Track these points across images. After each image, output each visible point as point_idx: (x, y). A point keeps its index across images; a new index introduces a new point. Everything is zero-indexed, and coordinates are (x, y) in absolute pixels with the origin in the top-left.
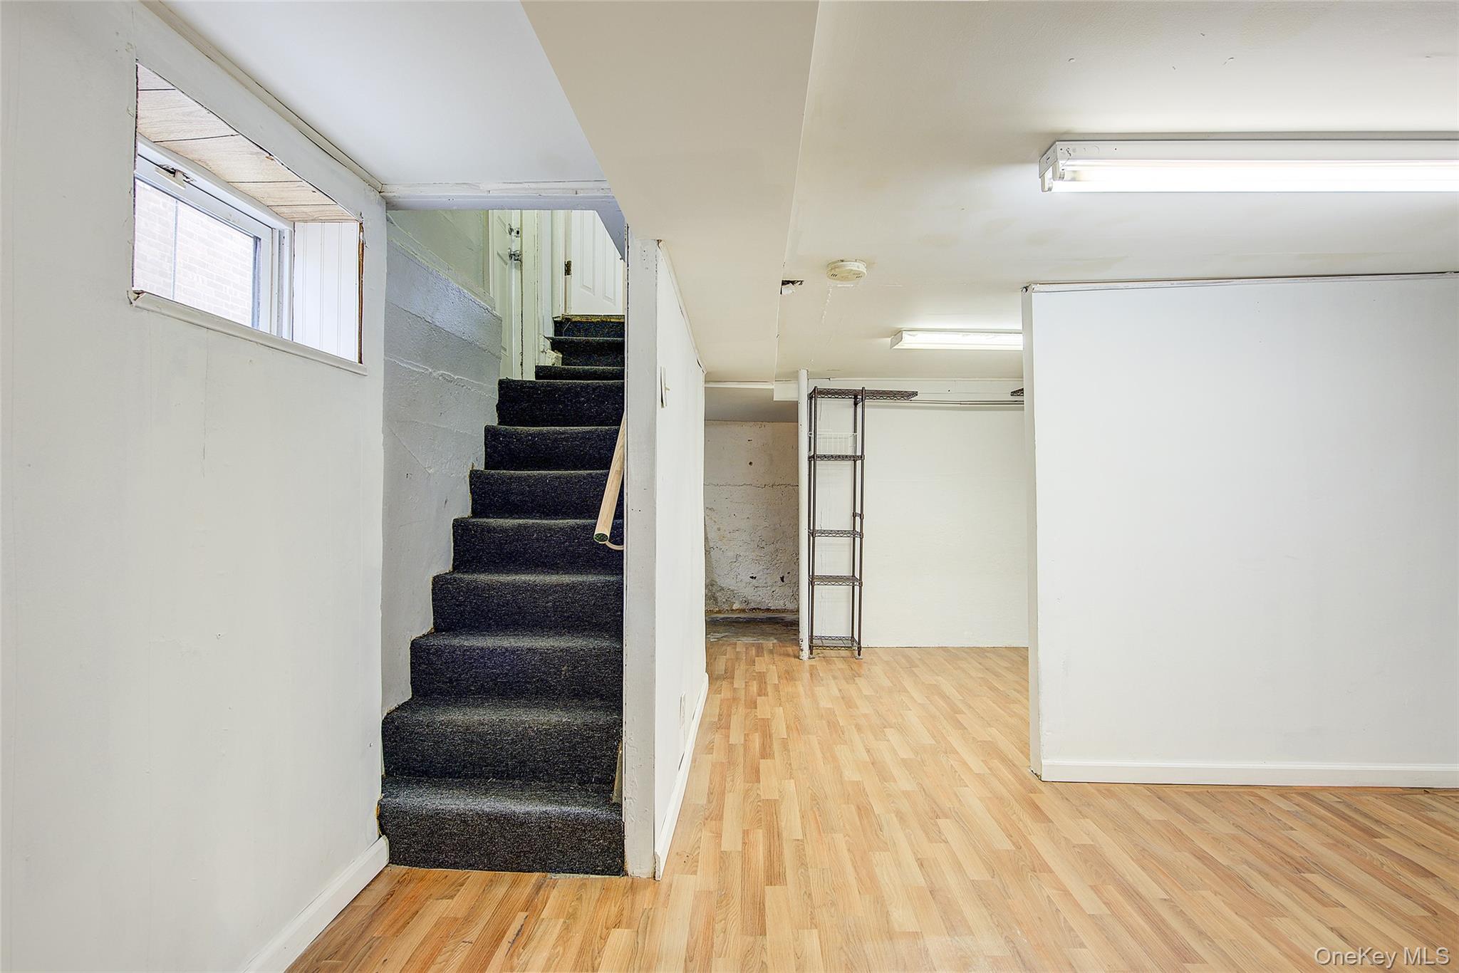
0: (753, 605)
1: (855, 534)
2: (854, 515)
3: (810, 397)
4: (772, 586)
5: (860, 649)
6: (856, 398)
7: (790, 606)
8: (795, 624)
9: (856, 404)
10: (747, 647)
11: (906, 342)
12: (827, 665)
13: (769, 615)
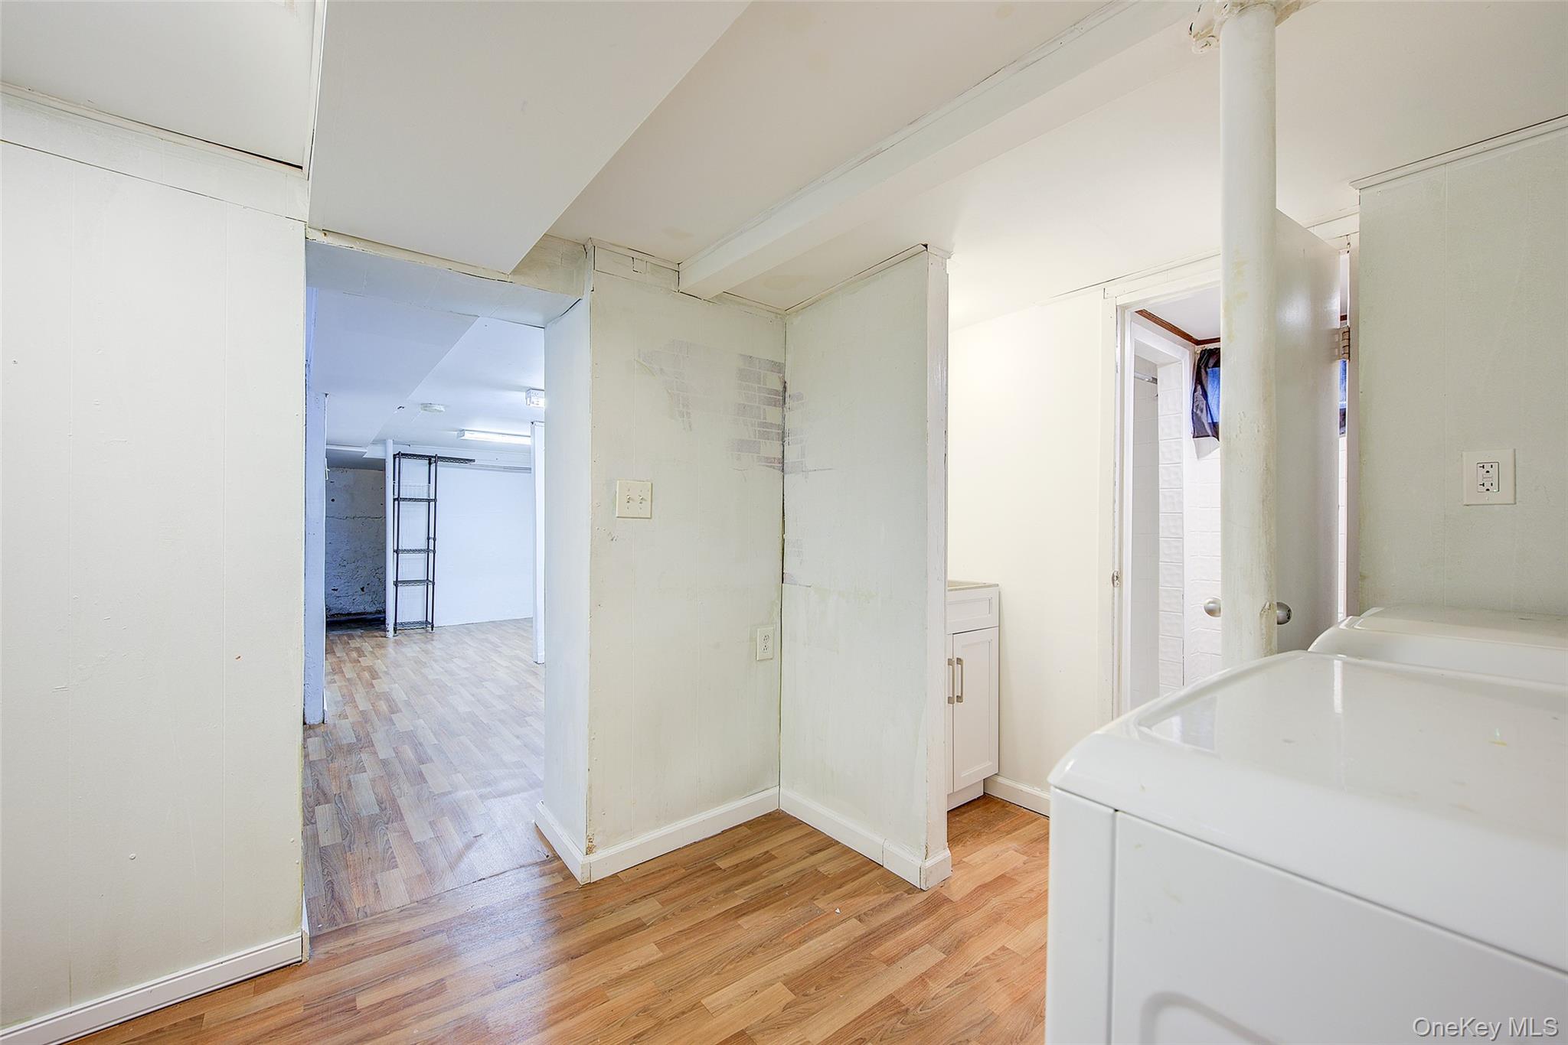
1: (429, 551)
2: (428, 539)
3: (395, 456)
4: (351, 596)
5: (433, 627)
6: (430, 460)
7: (377, 609)
8: (383, 619)
9: (430, 464)
11: (468, 436)
12: (408, 637)
13: (351, 617)
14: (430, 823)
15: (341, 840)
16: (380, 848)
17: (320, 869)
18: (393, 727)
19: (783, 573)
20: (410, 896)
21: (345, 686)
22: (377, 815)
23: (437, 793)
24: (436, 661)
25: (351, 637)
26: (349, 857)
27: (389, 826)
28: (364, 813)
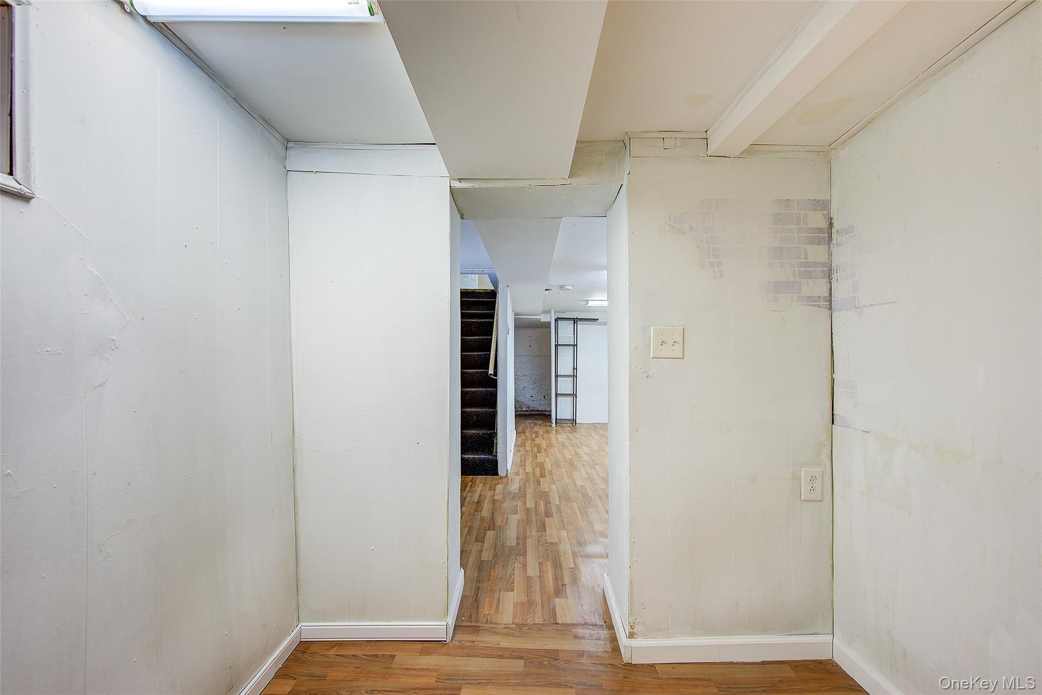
0: (531, 409)
1: (574, 377)
2: (574, 369)
3: (556, 320)
4: (540, 400)
5: (576, 423)
6: (574, 321)
7: (548, 409)
8: (550, 415)
9: (574, 323)
10: (530, 423)
11: (590, 304)
12: (563, 428)
13: (539, 413)
14: (540, 563)
15: (491, 559)
16: (509, 573)
17: (476, 576)
18: (539, 486)
19: (833, 414)
20: (514, 618)
21: (524, 454)
22: (514, 547)
23: (549, 541)
24: (573, 446)
25: (535, 425)
26: (492, 573)
27: (517, 557)
28: (508, 544)
